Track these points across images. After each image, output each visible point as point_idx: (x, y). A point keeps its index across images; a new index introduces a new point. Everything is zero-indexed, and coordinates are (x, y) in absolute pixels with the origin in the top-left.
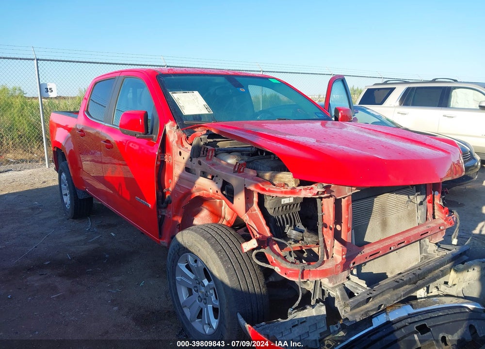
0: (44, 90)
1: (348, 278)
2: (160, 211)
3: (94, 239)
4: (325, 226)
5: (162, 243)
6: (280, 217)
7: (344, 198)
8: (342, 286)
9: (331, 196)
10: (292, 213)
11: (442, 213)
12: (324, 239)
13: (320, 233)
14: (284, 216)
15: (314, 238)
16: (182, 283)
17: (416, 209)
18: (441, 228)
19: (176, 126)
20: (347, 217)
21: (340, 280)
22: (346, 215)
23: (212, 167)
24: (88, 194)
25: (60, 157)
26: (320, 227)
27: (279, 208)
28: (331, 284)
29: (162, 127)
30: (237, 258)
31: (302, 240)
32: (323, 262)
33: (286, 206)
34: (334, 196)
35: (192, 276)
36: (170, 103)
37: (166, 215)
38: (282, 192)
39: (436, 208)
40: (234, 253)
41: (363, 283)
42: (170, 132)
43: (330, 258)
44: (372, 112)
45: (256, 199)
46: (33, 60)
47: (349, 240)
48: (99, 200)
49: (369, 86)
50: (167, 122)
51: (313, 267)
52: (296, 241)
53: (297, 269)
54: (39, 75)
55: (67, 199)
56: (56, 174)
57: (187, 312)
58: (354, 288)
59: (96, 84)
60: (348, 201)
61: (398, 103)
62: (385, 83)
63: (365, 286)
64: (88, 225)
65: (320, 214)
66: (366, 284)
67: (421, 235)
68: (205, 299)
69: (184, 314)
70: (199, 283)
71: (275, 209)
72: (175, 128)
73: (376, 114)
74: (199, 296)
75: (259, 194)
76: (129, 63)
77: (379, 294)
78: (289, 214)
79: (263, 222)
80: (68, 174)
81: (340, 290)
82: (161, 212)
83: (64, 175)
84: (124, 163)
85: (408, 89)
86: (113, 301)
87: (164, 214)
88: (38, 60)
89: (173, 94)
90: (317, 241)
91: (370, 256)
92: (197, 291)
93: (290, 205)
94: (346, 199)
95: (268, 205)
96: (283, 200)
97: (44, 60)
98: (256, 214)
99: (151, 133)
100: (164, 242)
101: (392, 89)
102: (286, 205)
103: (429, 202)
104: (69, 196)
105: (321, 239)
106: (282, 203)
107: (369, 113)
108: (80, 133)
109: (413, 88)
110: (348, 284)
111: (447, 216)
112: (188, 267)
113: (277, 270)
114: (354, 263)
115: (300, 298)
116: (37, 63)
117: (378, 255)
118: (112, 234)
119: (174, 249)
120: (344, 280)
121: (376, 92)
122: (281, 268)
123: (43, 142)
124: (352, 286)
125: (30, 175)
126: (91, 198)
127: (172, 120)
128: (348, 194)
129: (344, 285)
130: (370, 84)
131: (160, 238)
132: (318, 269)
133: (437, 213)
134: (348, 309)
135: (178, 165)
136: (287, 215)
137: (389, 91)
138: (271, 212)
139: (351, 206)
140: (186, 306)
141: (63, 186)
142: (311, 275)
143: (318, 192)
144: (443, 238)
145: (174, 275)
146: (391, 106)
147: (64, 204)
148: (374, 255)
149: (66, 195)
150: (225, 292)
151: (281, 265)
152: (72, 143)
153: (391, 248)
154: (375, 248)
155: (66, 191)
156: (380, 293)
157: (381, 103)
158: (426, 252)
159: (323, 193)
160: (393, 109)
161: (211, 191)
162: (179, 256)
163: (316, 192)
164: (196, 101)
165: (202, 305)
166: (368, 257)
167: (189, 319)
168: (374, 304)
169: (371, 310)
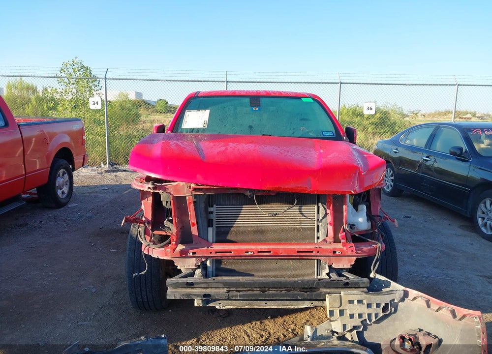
1: (199, 267)
17: (316, 228)
20: (190, 213)
34: (170, 193)
47: (195, 233)
51: (155, 247)
67: (298, 252)
77: (203, 283)
91: (216, 252)
103: (330, 224)
114: (194, 253)
117: (228, 254)
120: (191, 266)
128: (187, 195)
138: (163, 203)
139: (192, 205)
142: (154, 253)
143: (149, 187)
148: (223, 254)
153: (246, 253)
156: (206, 283)
159: (154, 189)
166: (214, 252)
168: (201, 292)
169: (194, 295)
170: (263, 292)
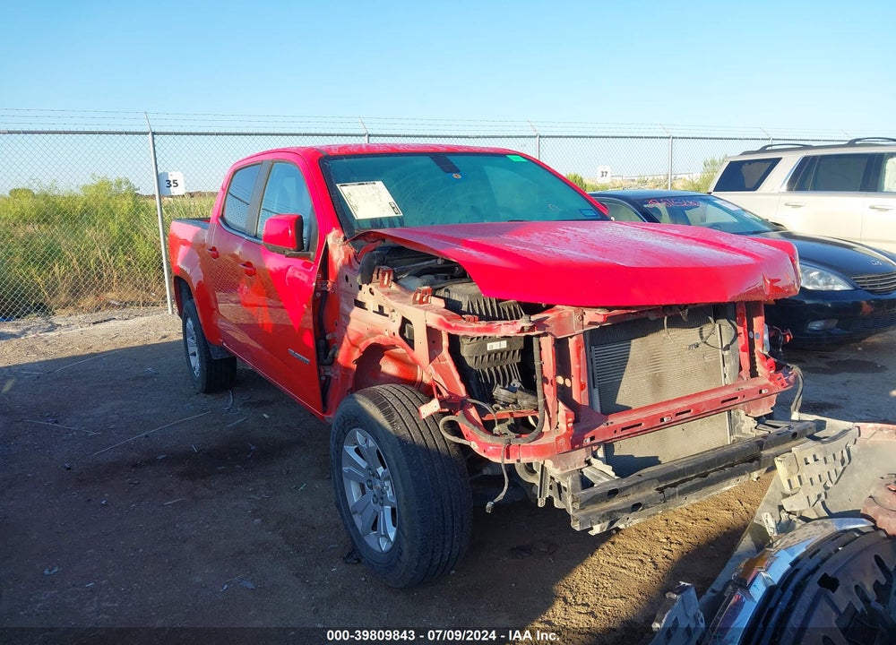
0: (164, 183)
1: (588, 463)
2: (322, 370)
3: (235, 423)
4: (545, 380)
5: (327, 420)
6: (486, 371)
7: (571, 337)
8: (577, 475)
9: (545, 334)
10: (507, 366)
11: (764, 367)
12: (545, 401)
13: (539, 391)
14: (492, 370)
15: (531, 398)
16: (352, 476)
17: (721, 361)
18: (763, 392)
19: (342, 236)
20: (578, 366)
21: (573, 464)
22: (576, 363)
23: (386, 298)
24: (228, 352)
25: (185, 293)
26: (539, 383)
27: (483, 356)
28: (558, 470)
29: (323, 238)
30: (421, 432)
31: (515, 403)
32: (541, 434)
33: (496, 355)
34: (551, 334)
35: (363, 464)
36: (336, 201)
37: (332, 375)
38: (473, 329)
39: (757, 360)
40: (417, 425)
41: (608, 469)
42: (333, 245)
43: (553, 429)
44: (726, 205)
45: (445, 343)
46: (146, 133)
47: (585, 402)
48: (246, 364)
49: (734, 157)
50: (329, 231)
51: (524, 441)
52: (506, 405)
53: (499, 443)
54: (155, 159)
55: (195, 361)
56: (179, 321)
57: (358, 520)
58: (596, 477)
59: (235, 172)
60: (577, 342)
61: (785, 187)
62: (763, 150)
63: (613, 474)
64: (228, 402)
65: (537, 363)
66: (613, 470)
67: (723, 402)
68: (382, 498)
69: (354, 525)
70: (373, 475)
71: (476, 357)
72: (341, 240)
73: (733, 208)
74: (375, 495)
75: (449, 334)
76: (302, 132)
77: (631, 486)
78: (501, 367)
79: (457, 376)
80: (196, 321)
81: (573, 479)
82: (325, 371)
83: (190, 321)
84: (281, 304)
85: (805, 159)
86: (254, 511)
87: (329, 374)
88: (154, 133)
89: (342, 188)
90: (536, 403)
91: (623, 429)
92: (371, 487)
93: (502, 352)
94: (574, 338)
95: (465, 351)
96: (489, 345)
97: (164, 134)
98: (447, 366)
99: (308, 250)
100: (329, 418)
101: (776, 161)
102: (496, 352)
103: (743, 350)
104: (197, 355)
105: (541, 401)
106: (488, 349)
107: (719, 207)
108: (212, 252)
109: (815, 157)
110: (587, 472)
111: (772, 372)
112: (357, 451)
113: (474, 446)
114: (592, 438)
115: (506, 488)
116: (153, 139)
117: (638, 429)
118: (265, 415)
119: (337, 424)
120: (579, 465)
121: (745, 168)
122: (479, 443)
123: (163, 271)
124: (593, 475)
125: (143, 325)
126: (233, 359)
127: (336, 227)
128: (577, 332)
129: (582, 473)
130: (735, 152)
131: (324, 412)
132: (532, 444)
133: (760, 368)
134: (577, 506)
135: (345, 297)
136: (499, 368)
137: (768, 165)
138: (470, 362)
139: (583, 350)
140: (356, 512)
141: (189, 339)
142: (521, 453)
143: (523, 328)
144: (772, 408)
145: (340, 465)
146: (773, 192)
147: (191, 369)
148: (632, 430)
149: (194, 354)
150: (402, 481)
151: (480, 440)
152: (200, 270)
153: (662, 420)
154: (634, 417)
155: (193, 349)
156: (635, 484)
157: (755, 188)
158: (740, 432)
159: (531, 329)
160: (778, 197)
161: (387, 333)
162: (345, 434)
163: (520, 328)
164: (377, 197)
165: (377, 507)
166: (619, 430)
167: (360, 529)
168: (625, 503)
169: (619, 511)
170: (705, 475)
